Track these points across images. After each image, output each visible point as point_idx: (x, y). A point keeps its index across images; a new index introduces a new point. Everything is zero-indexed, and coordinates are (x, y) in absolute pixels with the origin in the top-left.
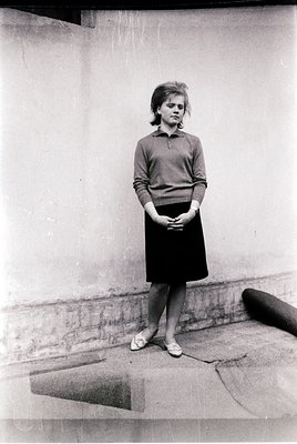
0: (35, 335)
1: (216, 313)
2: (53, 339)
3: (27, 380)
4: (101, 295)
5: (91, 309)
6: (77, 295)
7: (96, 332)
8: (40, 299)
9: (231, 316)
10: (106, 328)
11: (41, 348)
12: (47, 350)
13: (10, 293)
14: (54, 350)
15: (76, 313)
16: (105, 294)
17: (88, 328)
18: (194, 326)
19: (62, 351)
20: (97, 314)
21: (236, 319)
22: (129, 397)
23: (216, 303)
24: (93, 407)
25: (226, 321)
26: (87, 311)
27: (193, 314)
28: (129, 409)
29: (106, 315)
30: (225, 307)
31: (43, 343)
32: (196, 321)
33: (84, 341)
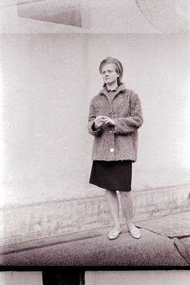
0: (59, 219)
1: (172, 206)
2: (70, 222)
3: (15, 8)
4: (99, 195)
5: (93, 203)
6: (84, 195)
7: (96, 218)
8: (61, 198)
9: (181, 207)
10: (102, 215)
11: (63, 228)
12: (66, 229)
13: (43, 194)
14: (71, 229)
15: (83, 205)
16: (101, 194)
17: (91, 215)
18: (158, 214)
19: (75, 230)
20: (96, 206)
21: (185, 209)
22: (81, 19)
23: (172, 199)
24: (57, 25)
25: (178, 210)
26: (90, 204)
27: (157, 206)
28: (81, 27)
29: (102, 207)
30: (178, 202)
31: (64, 225)
32: (158, 211)
33: (88, 224)
